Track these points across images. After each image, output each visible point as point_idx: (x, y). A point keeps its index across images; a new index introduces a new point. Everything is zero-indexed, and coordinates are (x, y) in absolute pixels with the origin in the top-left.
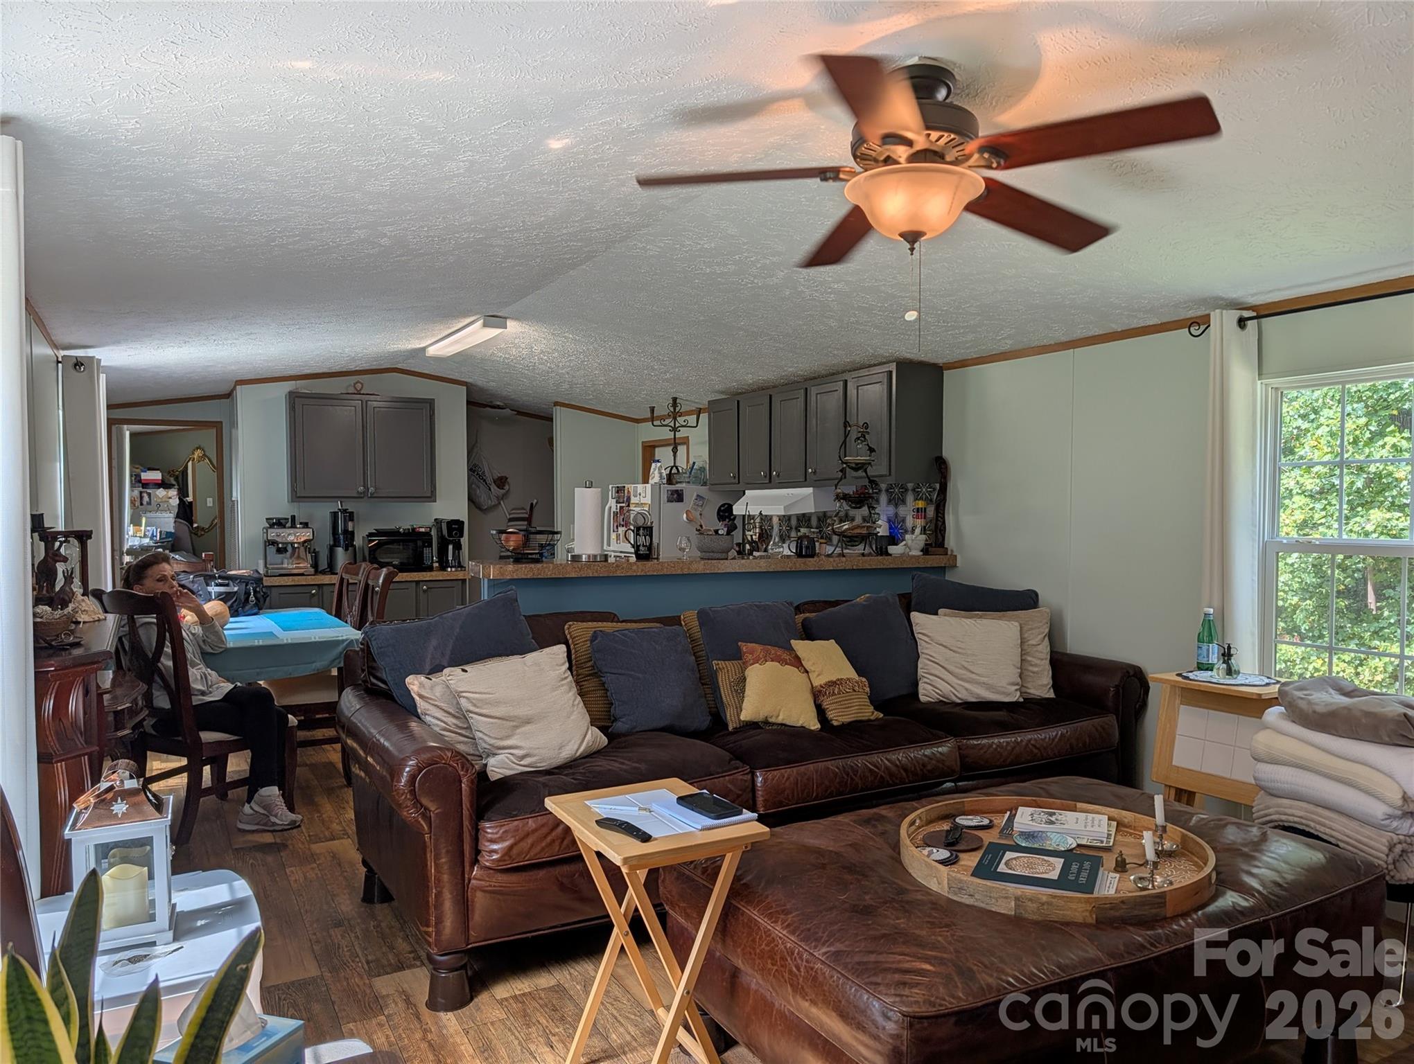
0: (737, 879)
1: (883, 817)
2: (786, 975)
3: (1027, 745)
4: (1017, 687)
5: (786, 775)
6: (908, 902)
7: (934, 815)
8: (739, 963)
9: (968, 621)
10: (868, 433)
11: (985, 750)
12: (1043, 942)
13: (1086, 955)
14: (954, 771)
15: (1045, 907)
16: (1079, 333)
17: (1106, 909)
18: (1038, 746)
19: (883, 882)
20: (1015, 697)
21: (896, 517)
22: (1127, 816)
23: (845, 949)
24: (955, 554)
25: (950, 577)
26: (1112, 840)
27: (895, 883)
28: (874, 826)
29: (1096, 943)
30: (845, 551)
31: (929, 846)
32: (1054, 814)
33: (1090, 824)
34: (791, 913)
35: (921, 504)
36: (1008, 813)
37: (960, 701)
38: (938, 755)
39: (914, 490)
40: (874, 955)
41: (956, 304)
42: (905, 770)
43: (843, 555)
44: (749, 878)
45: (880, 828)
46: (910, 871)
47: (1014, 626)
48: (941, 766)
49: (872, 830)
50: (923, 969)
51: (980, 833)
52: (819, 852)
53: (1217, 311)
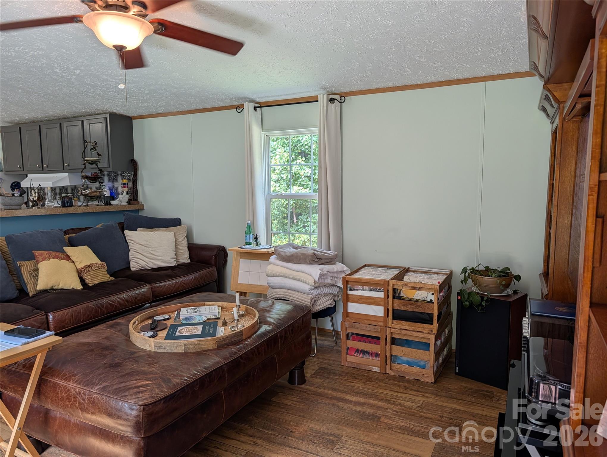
0: (44, 366)
1: (119, 323)
2: (77, 405)
3: (181, 283)
4: (175, 260)
5: (66, 313)
6: (137, 357)
7: (144, 318)
8: (49, 406)
9: (151, 233)
10: (97, 146)
11: (163, 287)
12: (198, 360)
13: (215, 361)
14: (150, 299)
15: (197, 346)
16: (193, 108)
17: (221, 341)
18: (185, 283)
19: (124, 351)
20: (174, 264)
21: (113, 188)
22: (225, 304)
23: (108, 384)
24: (143, 204)
25: (141, 214)
26: (220, 315)
27: (129, 350)
28: (116, 328)
29: (218, 356)
30: (88, 204)
31: (143, 331)
32: (196, 308)
33: (211, 310)
34: (77, 375)
35: (125, 181)
36: (177, 311)
37: (150, 268)
38: (142, 292)
39: (121, 175)
40: (123, 384)
41: (138, 88)
42: (127, 301)
43: (88, 206)
44: (51, 364)
45: (119, 328)
46: (136, 344)
47: (172, 233)
48: (143, 297)
49: (115, 330)
50: (146, 384)
51: (165, 322)
52: (89, 344)
53: (246, 103)
